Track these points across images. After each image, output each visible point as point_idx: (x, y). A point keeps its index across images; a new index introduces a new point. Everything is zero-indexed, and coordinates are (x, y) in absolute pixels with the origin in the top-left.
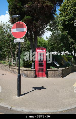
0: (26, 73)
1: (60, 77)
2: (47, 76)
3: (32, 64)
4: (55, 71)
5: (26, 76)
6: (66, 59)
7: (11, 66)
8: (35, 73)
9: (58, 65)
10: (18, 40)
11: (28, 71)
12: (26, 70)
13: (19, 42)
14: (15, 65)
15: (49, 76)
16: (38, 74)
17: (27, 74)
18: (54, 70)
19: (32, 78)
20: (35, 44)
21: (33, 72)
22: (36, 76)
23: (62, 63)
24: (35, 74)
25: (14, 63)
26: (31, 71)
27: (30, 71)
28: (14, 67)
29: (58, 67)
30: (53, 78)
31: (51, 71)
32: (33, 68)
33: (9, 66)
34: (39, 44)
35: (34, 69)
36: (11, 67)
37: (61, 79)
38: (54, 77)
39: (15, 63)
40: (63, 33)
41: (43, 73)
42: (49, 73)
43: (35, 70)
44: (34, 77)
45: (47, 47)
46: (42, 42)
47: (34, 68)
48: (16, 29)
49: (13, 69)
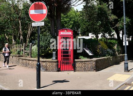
0: (45, 65)
1: (93, 70)
2: (74, 69)
3: (53, 52)
4: (86, 61)
5: (45, 69)
6: (105, 45)
7: (22, 56)
8: (58, 65)
9: (90, 54)
10: (37, 23)
11: (48, 63)
12: (45, 62)
13: (38, 25)
14: (28, 55)
15: (77, 69)
16: (61, 66)
17: (46, 67)
18: (84, 61)
19: (53, 72)
20: (57, 23)
21: (55, 64)
22: (59, 70)
23: (97, 52)
24: (58, 67)
25: (25, 52)
26: (52, 63)
27: (50, 63)
28: (26, 58)
29: (91, 57)
30: (83, 72)
31: (80, 62)
32: (55, 58)
33: (19, 56)
34: (65, 20)
35: (57, 60)
36: (21, 58)
37: (94, 73)
38: (85, 70)
39: (28, 51)
40: (101, 6)
41: (69, 66)
42: (77, 65)
43: (58, 62)
44: (57, 71)
45: (79, 24)
46: (71, 16)
47: (57, 58)
48: (34, 10)
49: (24, 61)
